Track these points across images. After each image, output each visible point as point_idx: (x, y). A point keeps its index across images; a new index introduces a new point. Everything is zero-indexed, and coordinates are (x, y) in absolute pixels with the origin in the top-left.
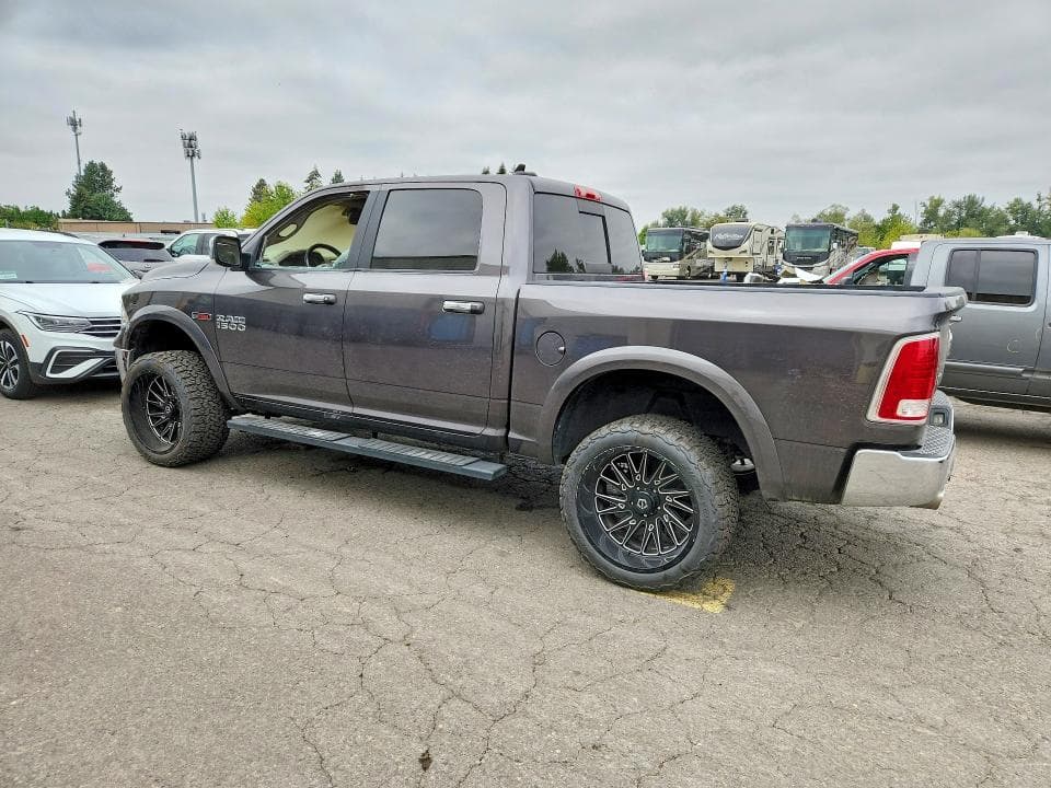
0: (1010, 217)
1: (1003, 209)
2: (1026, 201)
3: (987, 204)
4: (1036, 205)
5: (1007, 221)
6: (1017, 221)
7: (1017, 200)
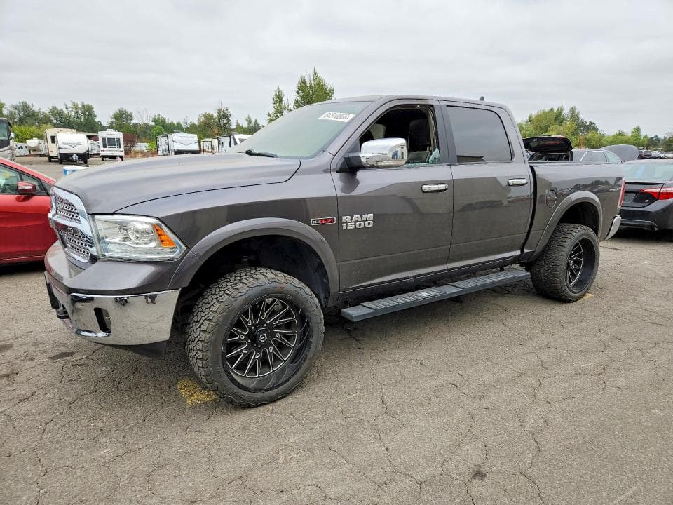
0: (53, 118)
1: (46, 112)
2: (59, 108)
3: (36, 108)
4: (66, 112)
5: (51, 121)
6: (57, 121)
7: (53, 107)
